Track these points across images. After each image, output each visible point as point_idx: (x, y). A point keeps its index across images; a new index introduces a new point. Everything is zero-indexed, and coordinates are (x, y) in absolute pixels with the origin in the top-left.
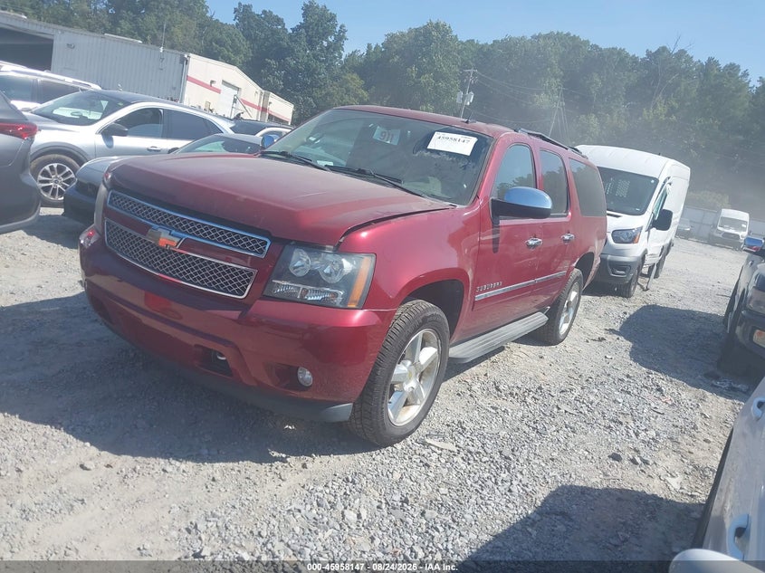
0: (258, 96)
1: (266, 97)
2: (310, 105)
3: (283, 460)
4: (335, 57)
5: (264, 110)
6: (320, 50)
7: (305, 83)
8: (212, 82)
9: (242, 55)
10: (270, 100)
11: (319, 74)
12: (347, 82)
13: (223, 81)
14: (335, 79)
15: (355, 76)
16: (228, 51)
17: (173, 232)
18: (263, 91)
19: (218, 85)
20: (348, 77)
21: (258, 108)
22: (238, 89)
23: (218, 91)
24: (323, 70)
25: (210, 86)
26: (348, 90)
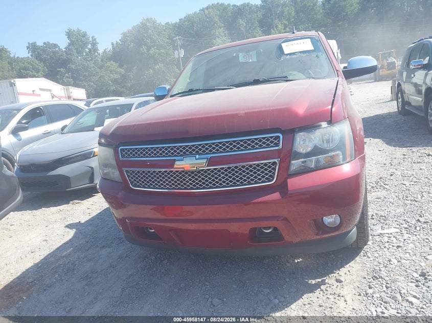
0: (63, 91)
1: (67, 90)
2: (92, 86)
3: (323, 283)
4: (96, 56)
5: (69, 97)
6: (86, 55)
7: (85, 75)
8: (33, 91)
9: (41, 72)
10: (71, 90)
11: (91, 68)
12: (109, 67)
13: (40, 89)
14: (101, 67)
15: (112, 62)
16: (32, 72)
17: (197, 156)
18: (65, 87)
19: (37, 92)
20: (109, 64)
21: (66, 97)
22: (50, 90)
23: (39, 95)
24: (92, 65)
25: (33, 94)
26: (111, 71)
